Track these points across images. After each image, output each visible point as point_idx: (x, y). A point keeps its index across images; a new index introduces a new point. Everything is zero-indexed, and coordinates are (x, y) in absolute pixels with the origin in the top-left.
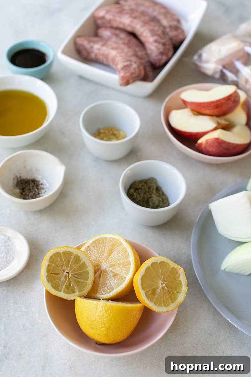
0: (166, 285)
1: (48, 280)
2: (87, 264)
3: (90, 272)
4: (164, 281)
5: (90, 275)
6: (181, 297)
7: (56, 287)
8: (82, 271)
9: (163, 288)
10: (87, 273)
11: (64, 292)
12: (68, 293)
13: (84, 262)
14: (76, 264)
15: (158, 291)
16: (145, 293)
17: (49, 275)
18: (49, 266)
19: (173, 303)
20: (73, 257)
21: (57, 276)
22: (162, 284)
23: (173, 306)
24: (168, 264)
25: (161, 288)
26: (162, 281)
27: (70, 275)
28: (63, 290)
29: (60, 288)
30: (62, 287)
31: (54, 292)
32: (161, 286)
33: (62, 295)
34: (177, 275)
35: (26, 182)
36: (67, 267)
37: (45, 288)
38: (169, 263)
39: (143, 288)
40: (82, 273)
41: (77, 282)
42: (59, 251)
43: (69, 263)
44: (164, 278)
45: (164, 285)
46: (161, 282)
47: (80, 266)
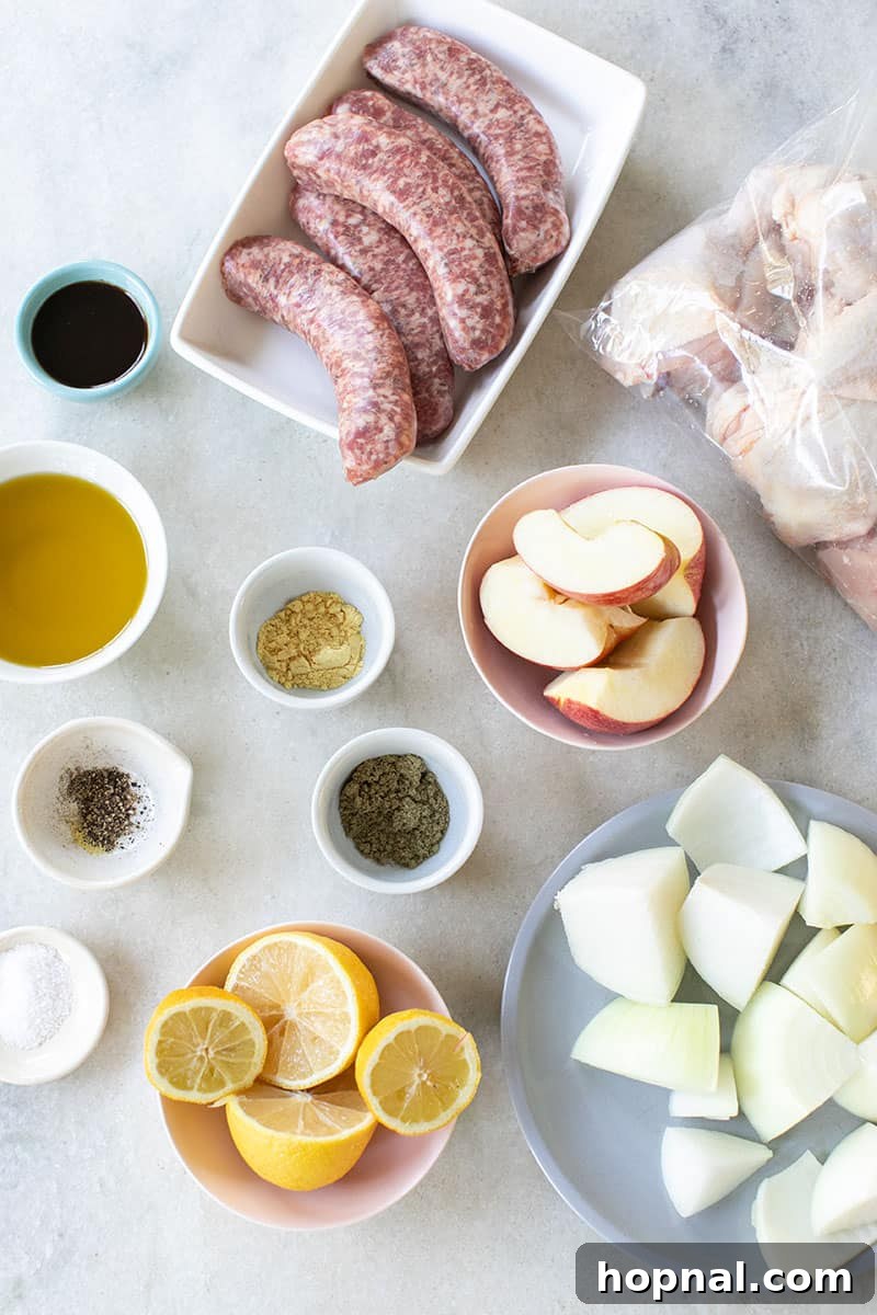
0: (432, 1077)
1: (161, 1073)
2: (250, 1027)
3: (257, 1041)
4: (425, 1067)
5: (257, 1047)
6: (465, 1096)
7: (180, 1083)
8: (237, 1043)
9: (424, 1083)
10: (251, 1043)
11: (199, 1090)
12: (210, 1090)
13: (243, 1024)
14: (223, 1029)
15: (413, 1090)
16: (381, 1103)
17: (164, 1061)
18: (160, 1042)
19: (444, 1110)
20: (214, 1016)
21: (181, 1059)
22: (420, 1076)
23: (447, 1116)
24: (436, 1029)
25: (418, 1085)
26: (421, 1069)
27: (211, 1053)
28: (196, 1087)
29: (189, 1082)
30: (194, 1081)
31: (177, 1094)
32: (417, 1081)
33: (195, 1096)
34: (458, 1049)
35: (94, 781)
36: (204, 1038)
37: (158, 1092)
38: (439, 1027)
39: (375, 1093)
40: (239, 1045)
41: (228, 1065)
42: (181, 1010)
43: (207, 1028)
44: (425, 1063)
45: (425, 1076)
46: (417, 1071)
47: (232, 1032)
